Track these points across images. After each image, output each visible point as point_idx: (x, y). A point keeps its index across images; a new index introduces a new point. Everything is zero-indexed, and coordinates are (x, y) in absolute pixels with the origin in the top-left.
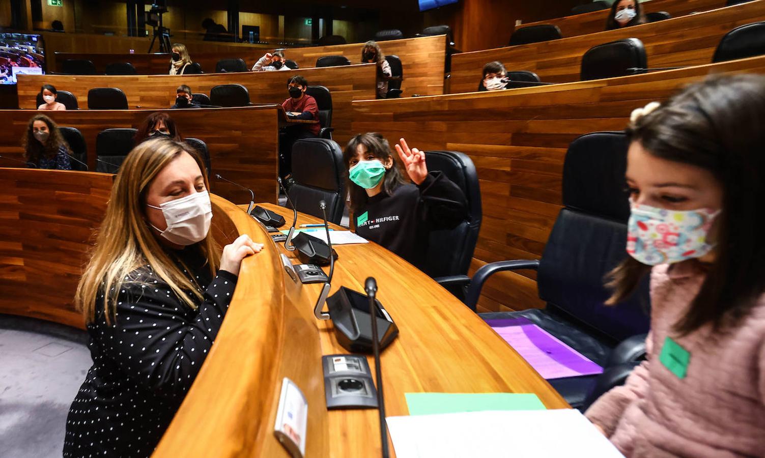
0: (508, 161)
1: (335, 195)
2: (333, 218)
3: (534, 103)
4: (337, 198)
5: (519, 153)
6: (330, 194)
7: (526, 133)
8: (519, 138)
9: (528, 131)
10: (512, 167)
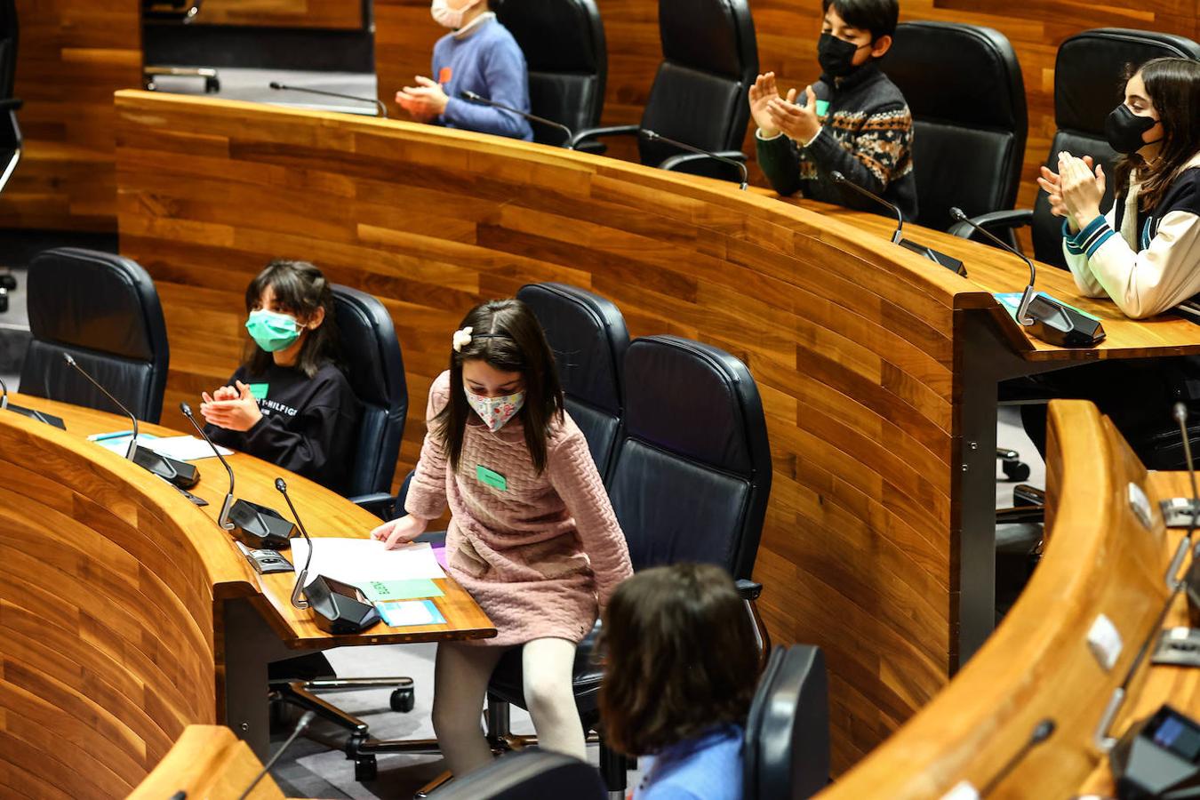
0: (475, 275)
1: (146, 369)
2: (146, 414)
3: (506, 173)
4: (151, 374)
5: (490, 262)
6: (133, 367)
7: (498, 226)
8: (489, 233)
9: (502, 224)
10: (481, 286)
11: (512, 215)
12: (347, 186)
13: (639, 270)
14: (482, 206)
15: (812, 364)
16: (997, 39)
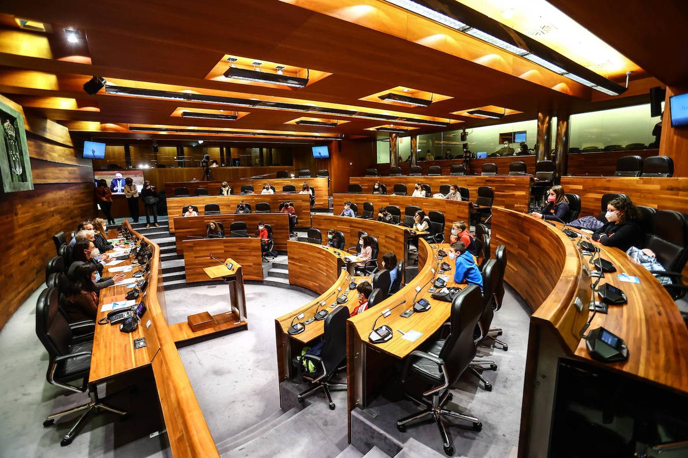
11: (353, 225)
12: (336, 222)
13: (367, 229)
14: (350, 224)
15: (386, 237)
16: (398, 207)
